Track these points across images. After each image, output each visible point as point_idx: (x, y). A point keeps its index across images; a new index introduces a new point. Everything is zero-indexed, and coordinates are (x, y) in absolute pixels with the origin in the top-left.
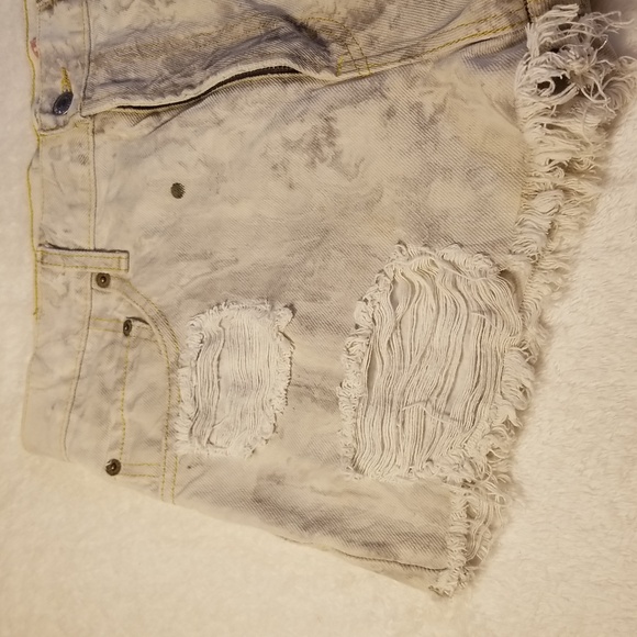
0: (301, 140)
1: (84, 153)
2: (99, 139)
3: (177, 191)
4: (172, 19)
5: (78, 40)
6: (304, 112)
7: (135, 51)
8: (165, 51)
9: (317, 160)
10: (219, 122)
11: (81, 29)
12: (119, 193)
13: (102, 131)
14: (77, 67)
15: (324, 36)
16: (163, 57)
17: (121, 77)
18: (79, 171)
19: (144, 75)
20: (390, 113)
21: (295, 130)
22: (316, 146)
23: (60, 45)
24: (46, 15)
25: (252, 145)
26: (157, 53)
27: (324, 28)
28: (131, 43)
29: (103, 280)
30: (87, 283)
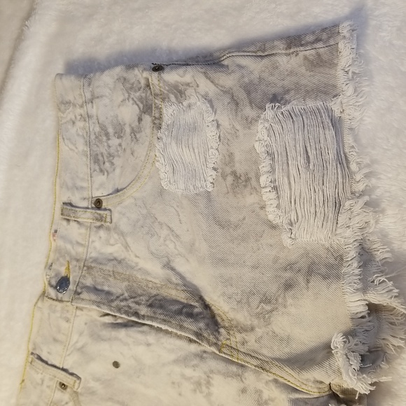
0: (191, 378)
1: (69, 316)
2: (79, 312)
3: (116, 365)
5: (80, 249)
6: (196, 366)
7: (111, 273)
8: (128, 281)
9: (198, 391)
10: (149, 345)
11: (83, 243)
12: (82, 347)
13: (82, 310)
14: (76, 266)
15: (219, 319)
16: (126, 283)
17: (99, 287)
18: (64, 325)
19: (113, 290)
20: (244, 391)
21: (189, 372)
22: (199, 384)
23: (69, 247)
24: (65, 223)
25: (164, 365)
26: (124, 280)
27: (220, 316)
28: (109, 267)
29: (63, 386)
30: (54, 384)
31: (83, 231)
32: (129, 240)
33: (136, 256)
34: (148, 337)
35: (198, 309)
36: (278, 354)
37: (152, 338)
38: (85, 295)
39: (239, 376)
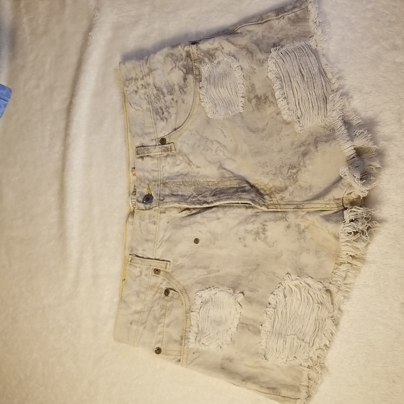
0: (252, 231)
1: (155, 220)
2: (163, 215)
3: (196, 241)
4: (198, 173)
5: (156, 174)
6: (255, 221)
7: (182, 183)
8: (194, 185)
9: (257, 238)
10: (219, 219)
11: (156, 169)
12: (169, 238)
13: (165, 213)
14: (155, 185)
15: (262, 191)
16: (193, 187)
17: (175, 194)
18: (152, 227)
19: (185, 193)
20: (288, 227)
21: (250, 227)
22: (258, 233)
23: (147, 174)
24: (140, 160)
25: (231, 229)
26: (191, 186)
27: (262, 189)
28: (179, 180)
29: (157, 271)
30: (151, 272)
31: (155, 161)
32: (191, 157)
33: (198, 167)
34: (218, 214)
35: (248, 187)
36: (306, 198)
37: (220, 213)
38: (167, 199)
39: (284, 218)
